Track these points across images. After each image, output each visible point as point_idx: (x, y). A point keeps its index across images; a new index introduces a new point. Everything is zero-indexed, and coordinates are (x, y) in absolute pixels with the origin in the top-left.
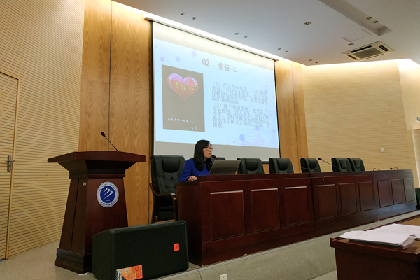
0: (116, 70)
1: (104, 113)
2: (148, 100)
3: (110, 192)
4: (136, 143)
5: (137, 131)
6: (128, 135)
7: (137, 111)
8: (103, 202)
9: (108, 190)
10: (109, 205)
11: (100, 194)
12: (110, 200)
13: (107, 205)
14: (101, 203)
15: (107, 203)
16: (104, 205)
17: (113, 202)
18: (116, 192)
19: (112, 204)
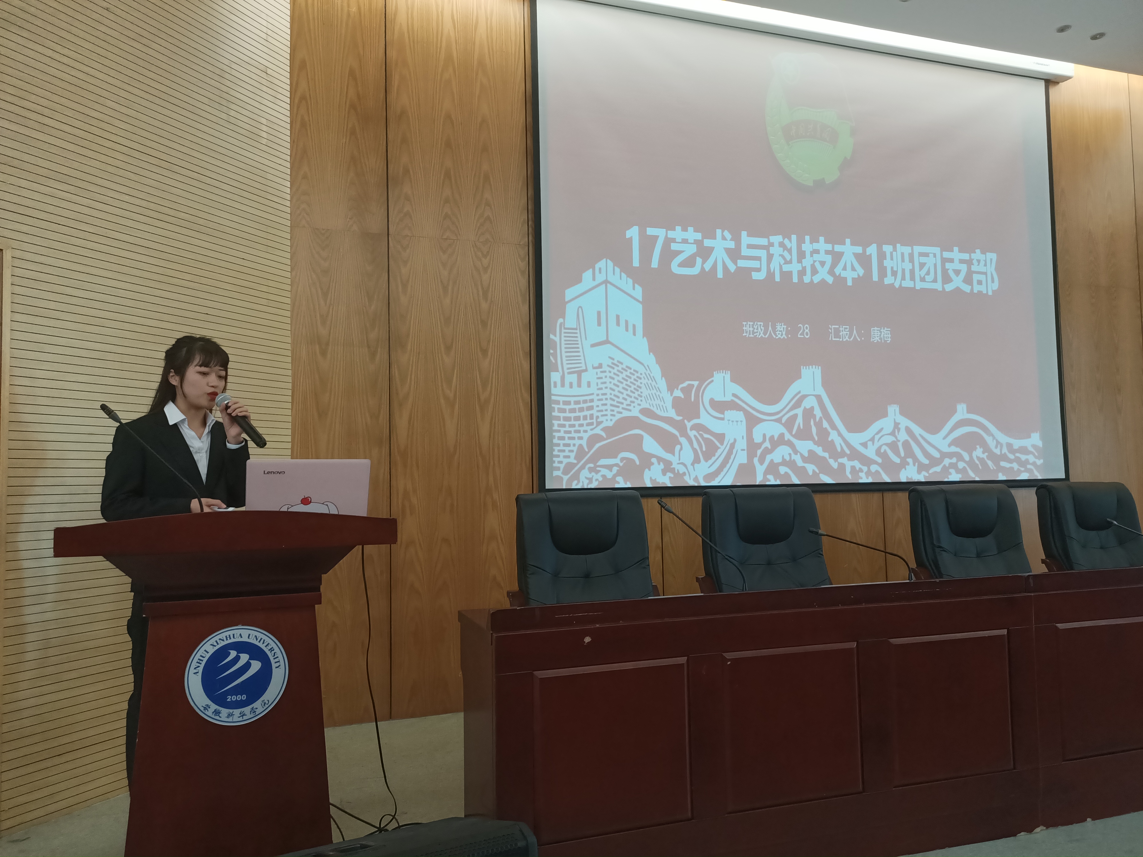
1: (373, 336)
3: (247, 666)
4: (484, 430)
5: (489, 389)
6: (457, 406)
7: (484, 324)
8: (214, 707)
9: (237, 659)
10: (243, 715)
11: (200, 674)
12: (244, 697)
13: (230, 715)
14: (205, 709)
15: (231, 711)
16: (217, 718)
17: (258, 704)
18: (274, 666)
19: (253, 711)
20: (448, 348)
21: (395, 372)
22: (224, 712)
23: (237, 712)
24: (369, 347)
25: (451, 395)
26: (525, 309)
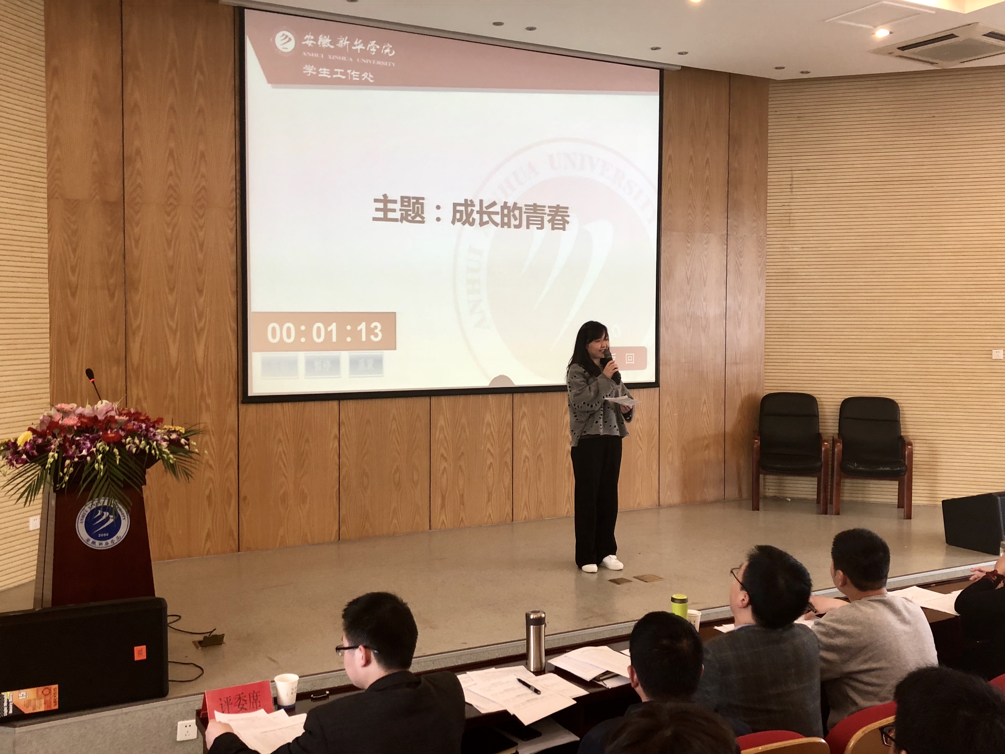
0: (138, 165)
1: (112, 281)
2: (231, 236)
3: (108, 519)
4: (200, 353)
5: (204, 320)
6: (178, 334)
7: (200, 270)
8: (92, 540)
9: (103, 515)
10: (107, 544)
11: (84, 523)
12: (107, 535)
13: (101, 544)
14: (87, 541)
15: (101, 542)
16: (94, 545)
17: (115, 538)
18: (122, 518)
19: (112, 541)
20: (172, 290)
21: (130, 308)
22: (97, 542)
23: (104, 542)
24: (109, 289)
25: (174, 326)
26: (233, 258)
